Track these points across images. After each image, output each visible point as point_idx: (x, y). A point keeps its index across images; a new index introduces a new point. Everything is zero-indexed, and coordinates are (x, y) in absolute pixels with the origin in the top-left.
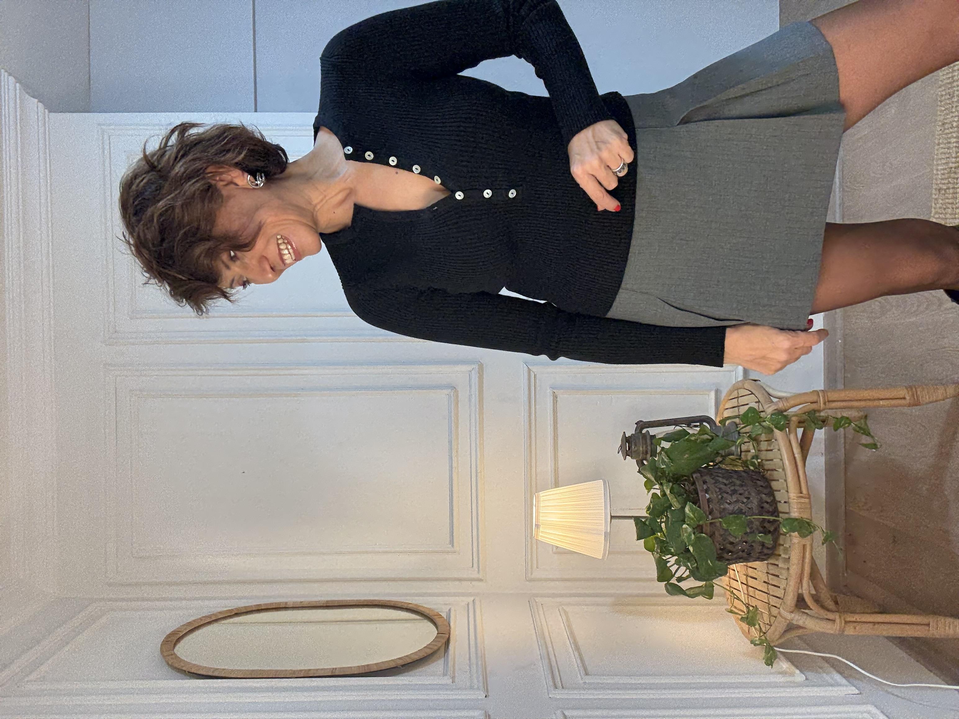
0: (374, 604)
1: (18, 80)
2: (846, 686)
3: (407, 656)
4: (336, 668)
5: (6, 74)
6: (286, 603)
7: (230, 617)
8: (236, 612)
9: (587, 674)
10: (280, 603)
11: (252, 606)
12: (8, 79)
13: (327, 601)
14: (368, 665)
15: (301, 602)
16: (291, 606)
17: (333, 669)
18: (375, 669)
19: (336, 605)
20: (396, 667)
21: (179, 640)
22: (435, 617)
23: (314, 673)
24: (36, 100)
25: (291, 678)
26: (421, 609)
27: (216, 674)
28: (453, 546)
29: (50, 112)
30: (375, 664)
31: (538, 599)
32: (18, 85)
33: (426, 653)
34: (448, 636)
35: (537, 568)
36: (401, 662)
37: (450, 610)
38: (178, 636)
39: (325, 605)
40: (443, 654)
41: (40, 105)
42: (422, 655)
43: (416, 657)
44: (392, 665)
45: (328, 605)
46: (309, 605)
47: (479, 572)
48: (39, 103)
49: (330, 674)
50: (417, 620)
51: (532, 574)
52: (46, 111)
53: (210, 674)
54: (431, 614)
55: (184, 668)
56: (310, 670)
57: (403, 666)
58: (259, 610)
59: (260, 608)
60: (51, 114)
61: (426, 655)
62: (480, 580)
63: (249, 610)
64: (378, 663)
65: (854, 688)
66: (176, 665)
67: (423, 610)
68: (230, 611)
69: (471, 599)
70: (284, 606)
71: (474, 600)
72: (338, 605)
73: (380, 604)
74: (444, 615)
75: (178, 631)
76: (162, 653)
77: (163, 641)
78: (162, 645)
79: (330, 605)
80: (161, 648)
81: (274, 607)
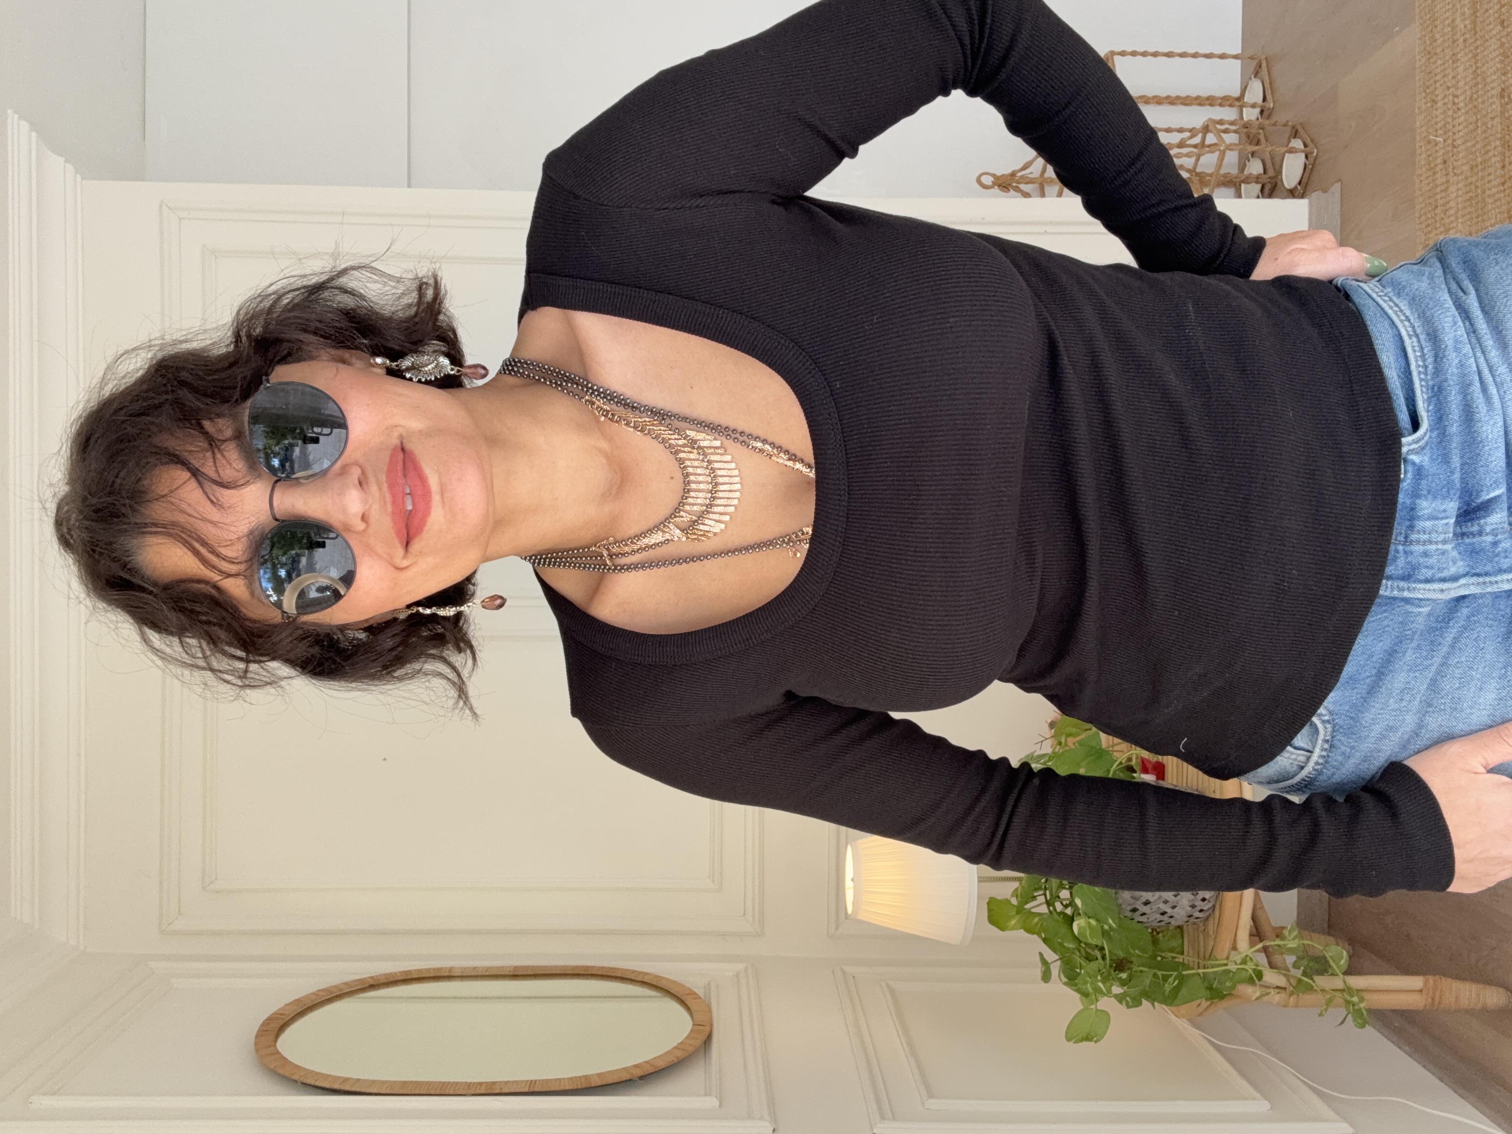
0: (590, 972)
1: (35, 128)
2: (1335, 1120)
3: (645, 1062)
4: (536, 1081)
5: (16, 116)
6: (451, 969)
7: (363, 990)
8: (372, 983)
9: (931, 1095)
10: (439, 969)
11: (396, 973)
12: (19, 125)
13: (516, 968)
14: (586, 1077)
15: (475, 968)
16: (459, 974)
21: (281, 1030)
22: (687, 996)
23: (502, 1088)
24: (62, 160)
26: (664, 982)
28: (713, 880)
29: (83, 178)
30: (598, 1074)
31: (847, 968)
32: (34, 134)
33: (678, 1057)
34: (708, 1029)
35: (846, 918)
36: (637, 1072)
37: (709, 984)
38: (281, 1022)
39: (511, 973)
41: (69, 167)
42: (672, 1059)
43: (663, 1064)
44: (624, 1076)
45: (517, 973)
46: (487, 973)
47: (753, 923)
48: (67, 165)
49: (527, 1090)
50: (654, 997)
51: (837, 928)
52: (79, 177)
53: (338, 1086)
54: (680, 990)
55: (294, 1077)
56: (495, 1083)
57: (640, 1077)
58: (407, 979)
59: (409, 977)
60: (84, 182)
61: (675, 1060)
62: (757, 936)
63: (391, 980)
64: (602, 1073)
65: (1346, 1125)
66: (283, 1072)
68: (361, 981)
69: (740, 967)
70: (447, 974)
71: (746, 969)
72: (532, 973)
73: (600, 973)
74: (700, 992)
75: (281, 1014)
76: (257, 1051)
77: (258, 1031)
78: (257, 1037)
79: (521, 973)
80: (256, 1044)
81: (431, 975)
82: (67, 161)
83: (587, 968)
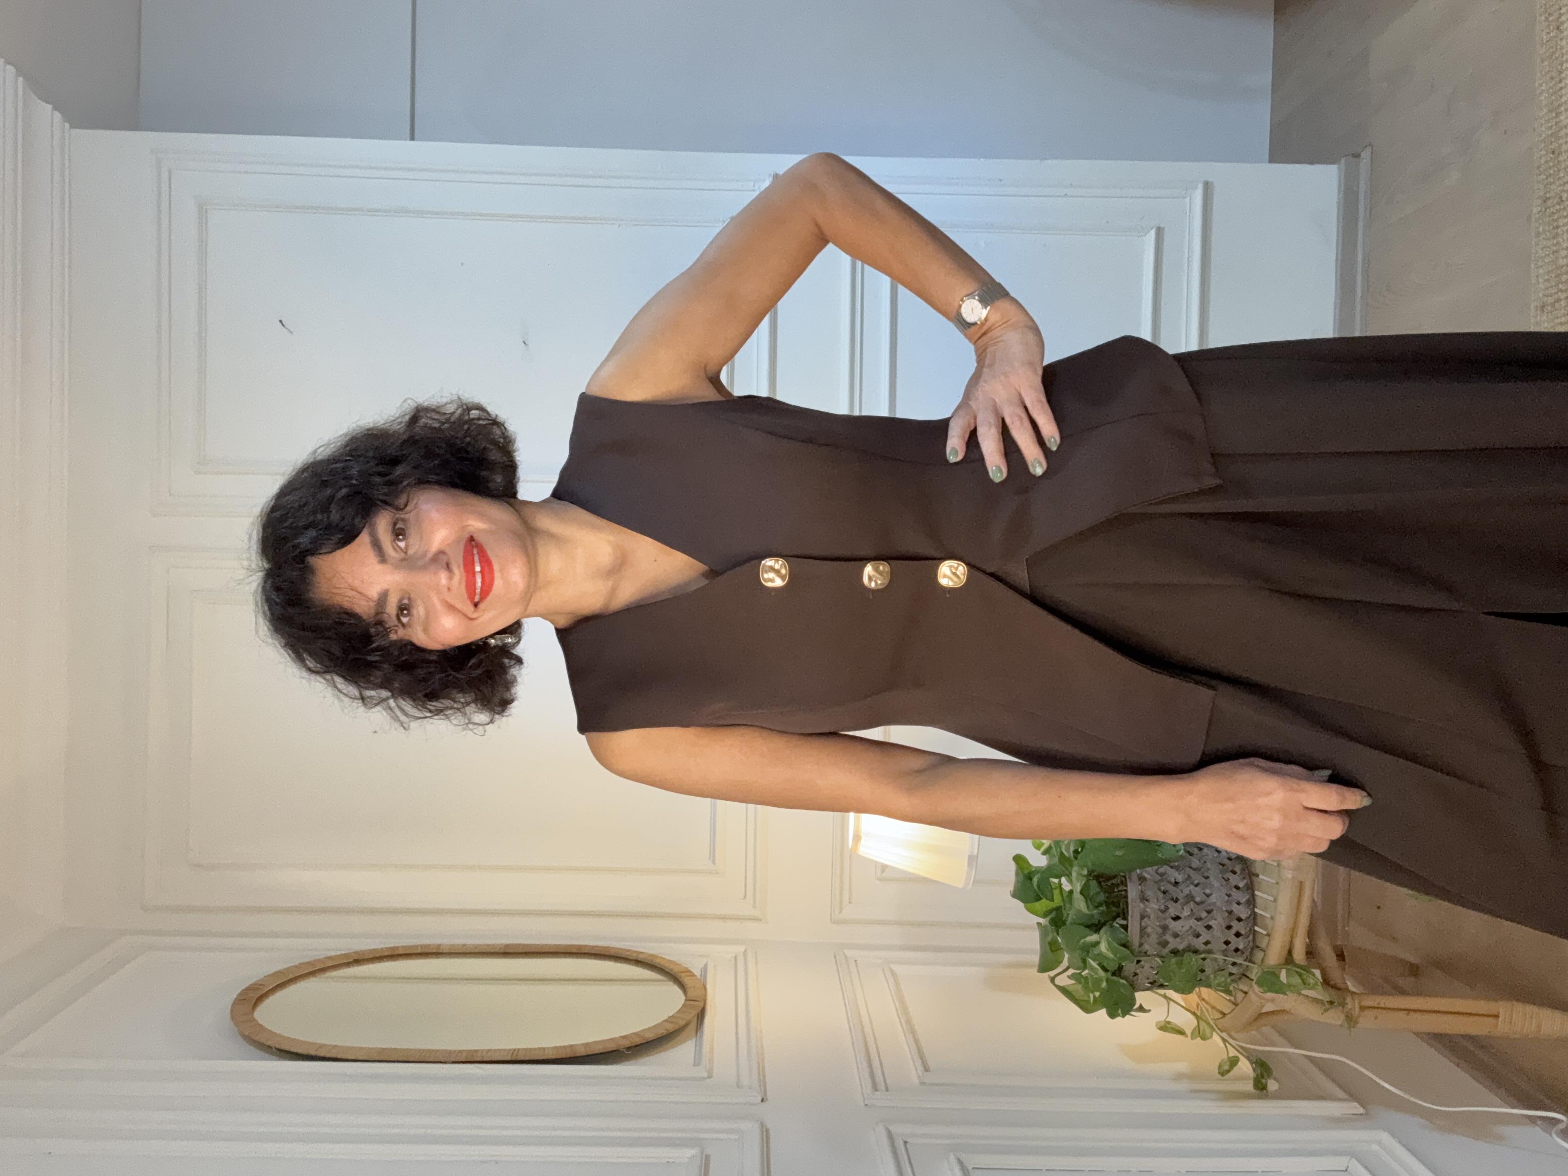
0: (583, 951)
1: (20, 72)
2: (1345, 1100)
3: (634, 1033)
4: (519, 1050)
6: (439, 945)
7: (348, 965)
8: (356, 958)
9: (926, 1069)
10: (425, 946)
11: (382, 949)
12: (5, 70)
13: (507, 946)
14: (571, 1046)
15: (464, 945)
16: (447, 952)
17: (515, 1050)
18: (582, 1052)
19: (520, 951)
20: (617, 1050)
21: (260, 999)
22: (683, 975)
23: (483, 1057)
24: (49, 107)
25: (445, 1063)
26: (658, 961)
27: (322, 1053)
28: (714, 862)
29: (72, 127)
30: (583, 1044)
31: (849, 953)
32: (21, 79)
33: (668, 1030)
34: (701, 1005)
35: (850, 902)
36: (627, 1043)
37: (706, 965)
38: (260, 993)
39: (502, 951)
40: (694, 1032)
41: (57, 115)
42: (661, 1032)
43: (650, 1036)
44: (612, 1047)
46: (477, 951)
47: (754, 907)
48: (54, 112)
49: (509, 1058)
51: (840, 912)
52: (67, 125)
53: (312, 1052)
54: (676, 969)
55: (269, 1043)
56: (476, 1051)
57: (629, 1048)
58: (394, 955)
59: (396, 952)
60: (72, 130)
61: (665, 1032)
62: (757, 919)
63: (377, 955)
64: (587, 1044)
65: (1356, 1104)
66: (257, 1038)
67: (662, 963)
68: (345, 955)
69: (741, 948)
70: (435, 951)
71: (745, 950)
72: (524, 951)
73: (593, 952)
74: (697, 972)
75: (261, 985)
76: (233, 1018)
77: (236, 999)
78: (234, 1004)
79: (511, 951)
80: (232, 1011)
81: (419, 951)
82: (55, 108)
83: (580, 947)
